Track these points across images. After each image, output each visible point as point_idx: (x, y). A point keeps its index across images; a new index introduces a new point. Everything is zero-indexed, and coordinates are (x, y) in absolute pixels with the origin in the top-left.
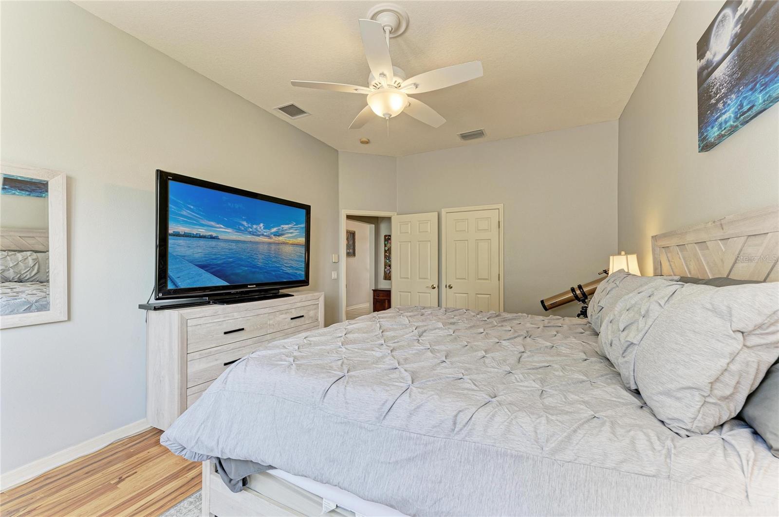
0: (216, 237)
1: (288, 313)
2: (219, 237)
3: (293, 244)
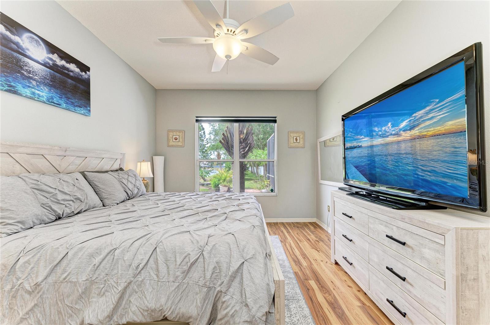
0: (361, 145)
1: (389, 228)
2: (362, 146)
3: (434, 136)
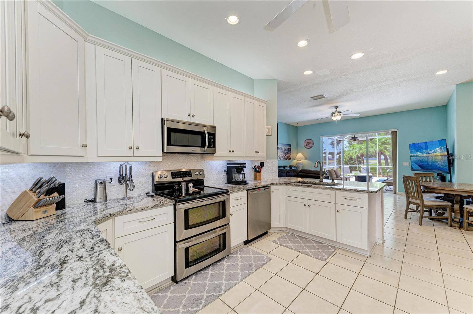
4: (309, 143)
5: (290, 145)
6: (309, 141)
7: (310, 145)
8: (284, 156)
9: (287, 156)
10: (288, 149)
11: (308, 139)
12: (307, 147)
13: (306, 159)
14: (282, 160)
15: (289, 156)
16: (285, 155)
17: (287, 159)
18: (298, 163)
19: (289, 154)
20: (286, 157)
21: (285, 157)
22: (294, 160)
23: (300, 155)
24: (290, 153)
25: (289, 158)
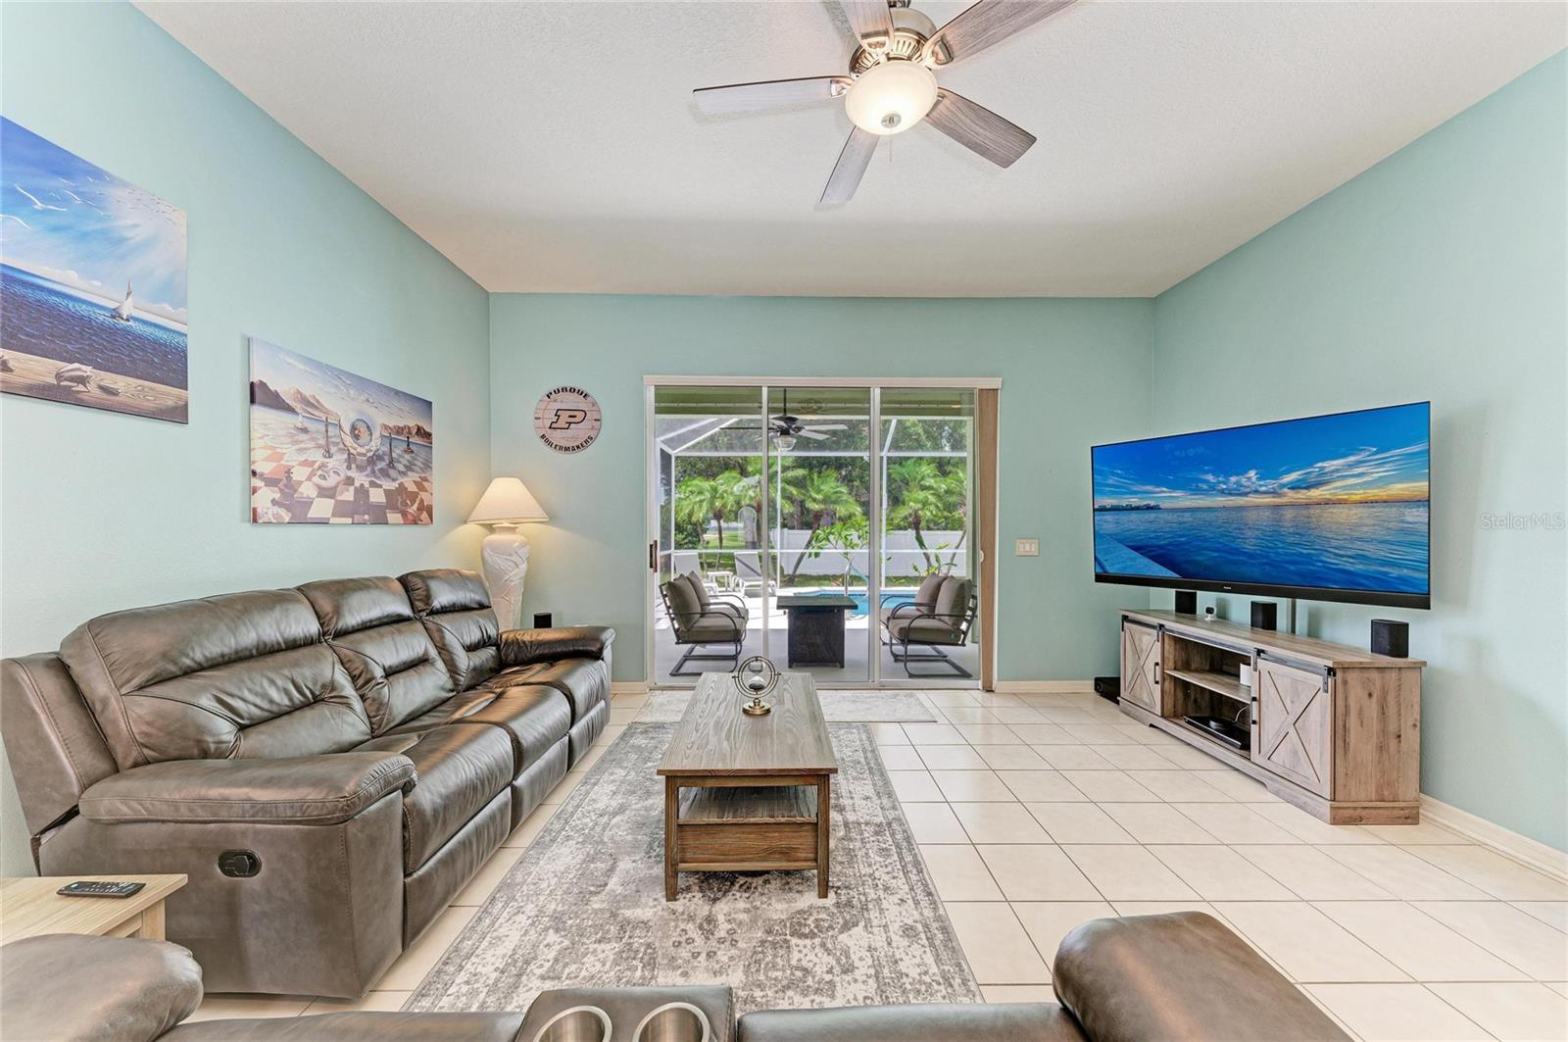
4: (574, 417)
5: (431, 403)
6: (571, 401)
7: (578, 432)
8: (349, 481)
9: (393, 486)
10: (399, 430)
11: (564, 389)
12: (557, 437)
13: (552, 518)
14: (324, 522)
15: (412, 488)
16: (361, 479)
17: (393, 517)
18: (497, 549)
19: (415, 476)
20: (377, 496)
21: (362, 492)
22: (465, 522)
23: (506, 493)
24: (428, 465)
25: (413, 509)
